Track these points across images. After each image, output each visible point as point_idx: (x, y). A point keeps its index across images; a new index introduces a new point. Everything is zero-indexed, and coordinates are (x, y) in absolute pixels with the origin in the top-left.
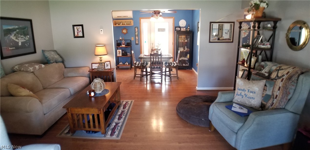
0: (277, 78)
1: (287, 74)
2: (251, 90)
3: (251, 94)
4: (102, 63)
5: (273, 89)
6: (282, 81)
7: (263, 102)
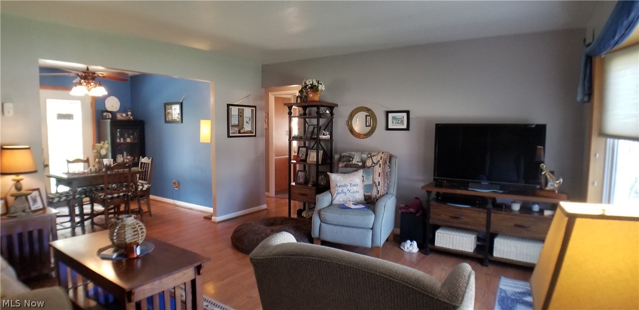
0: (373, 165)
1: (381, 159)
2: (353, 183)
3: (355, 187)
4: (21, 196)
5: (373, 177)
6: (380, 167)
7: (366, 194)
